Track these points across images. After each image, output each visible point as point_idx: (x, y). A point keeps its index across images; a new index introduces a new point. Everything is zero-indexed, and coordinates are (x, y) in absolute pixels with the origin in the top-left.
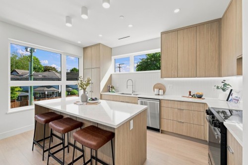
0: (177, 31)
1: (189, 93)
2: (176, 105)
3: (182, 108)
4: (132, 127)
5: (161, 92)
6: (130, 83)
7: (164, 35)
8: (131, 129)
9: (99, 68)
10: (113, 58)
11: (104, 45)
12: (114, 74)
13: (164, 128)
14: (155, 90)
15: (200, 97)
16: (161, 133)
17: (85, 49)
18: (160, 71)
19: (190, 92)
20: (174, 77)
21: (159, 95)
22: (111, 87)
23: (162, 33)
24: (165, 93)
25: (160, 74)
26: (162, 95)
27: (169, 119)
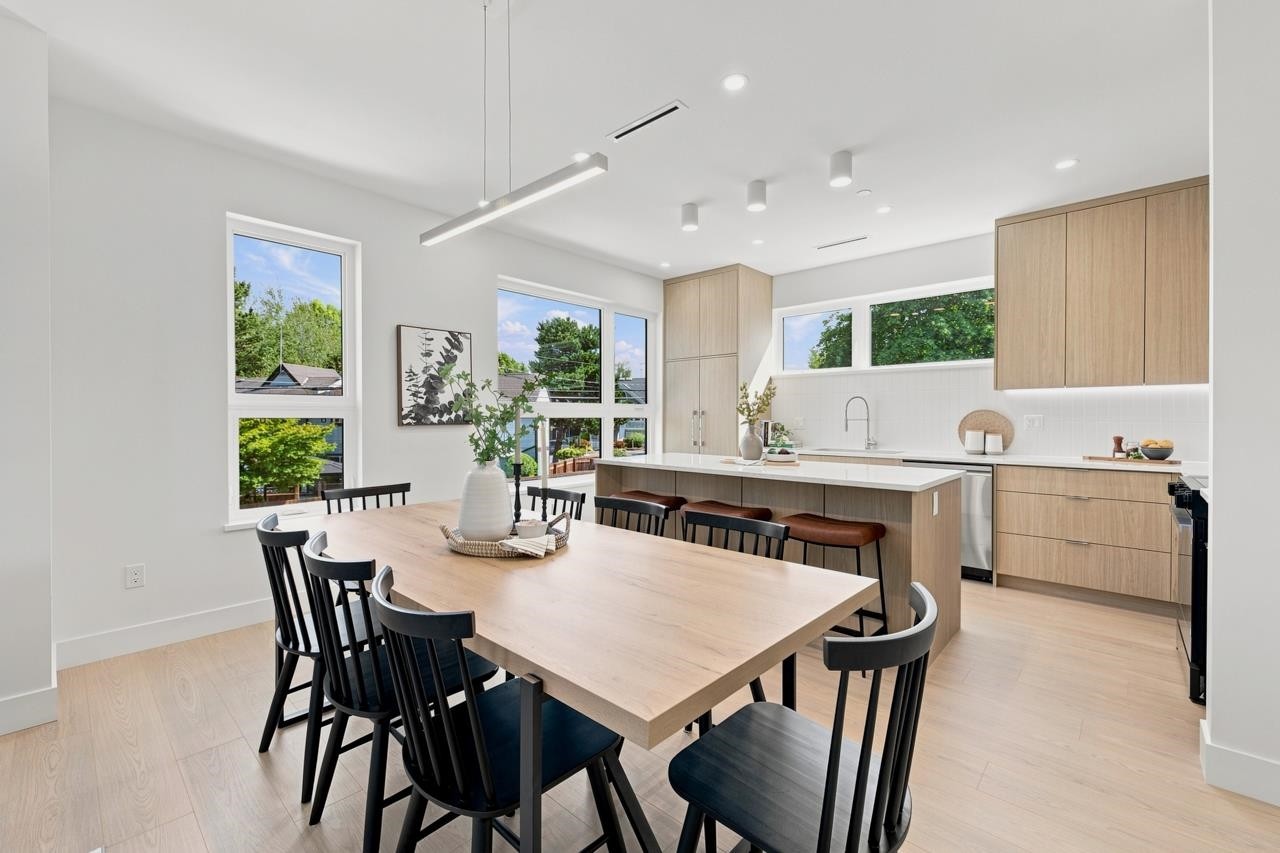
0: (1064, 211)
1: (1112, 445)
2: (1060, 484)
3: (1083, 495)
4: (936, 512)
5: (994, 443)
7: (1008, 230)
8: (934, 514)
10: (778, 314)
11: (749, 270)
12: (783, 378)
13: (1009, 566)
14: (969, 434)
15: (1160, 455)
16: (998, 585)
17: (670, 285)
18: (990, 361)
19: (1119, 441)
20: (1051, 386)
21: (984, 453)
22: (774, 429)
23: (1001, 223)
24: (1012, 448)
25: (991, 373)
26: (997, 454)
27: (1031, 533)
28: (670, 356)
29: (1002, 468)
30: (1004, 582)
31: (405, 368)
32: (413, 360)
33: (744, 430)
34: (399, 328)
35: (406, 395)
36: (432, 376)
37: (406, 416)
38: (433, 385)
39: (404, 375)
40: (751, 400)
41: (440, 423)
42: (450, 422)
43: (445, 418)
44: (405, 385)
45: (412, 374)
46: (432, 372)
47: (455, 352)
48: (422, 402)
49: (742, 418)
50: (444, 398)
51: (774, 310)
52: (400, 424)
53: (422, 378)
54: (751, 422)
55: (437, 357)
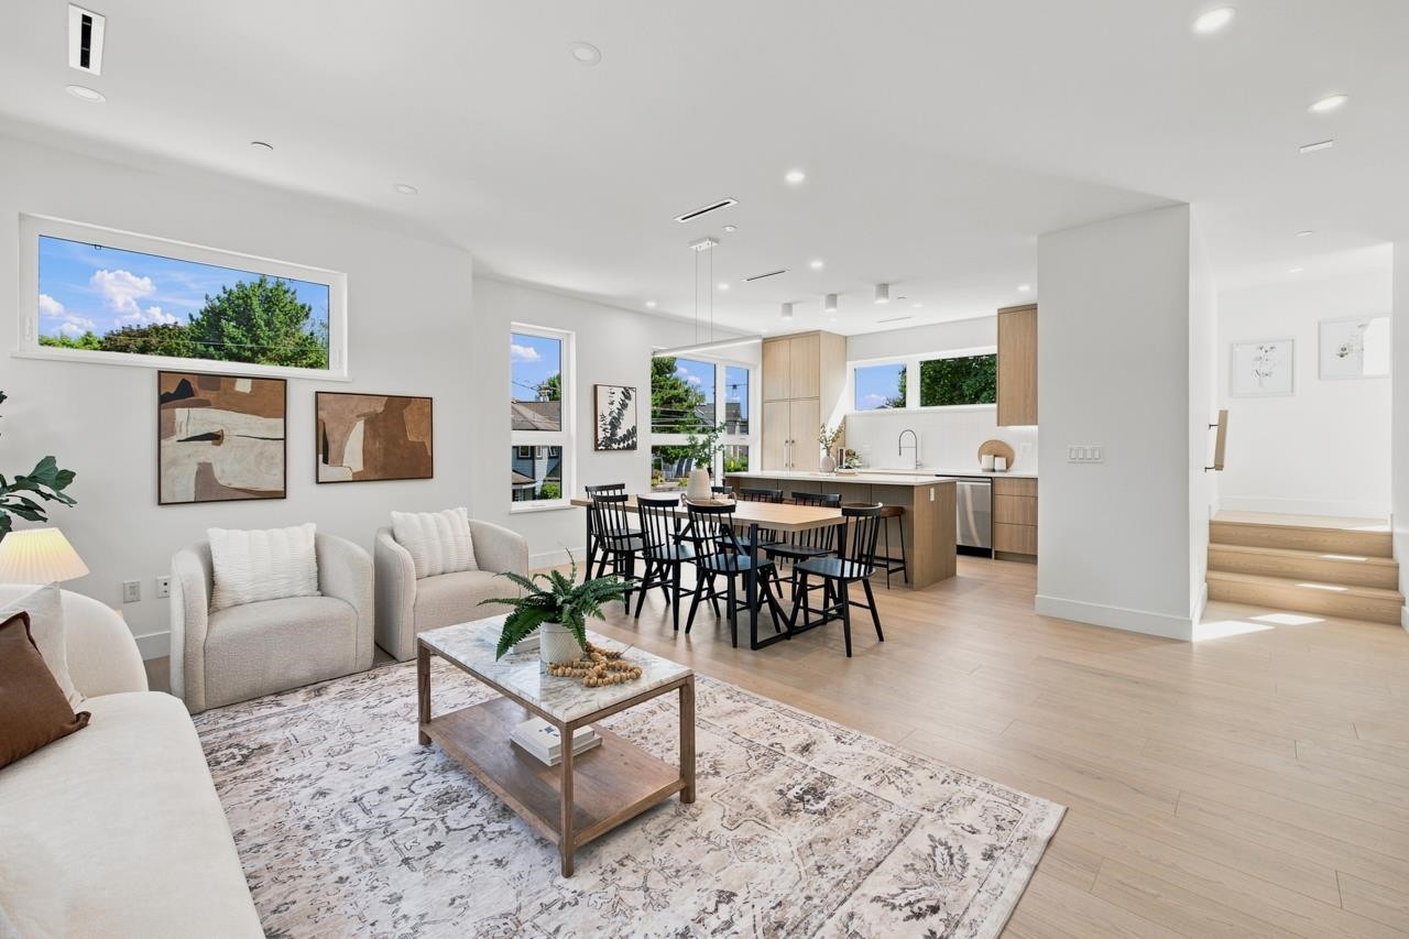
4: (932, 499)
5: (1000, 463)
6: (908, 439)
7: (1006, 317)
9: (818, 398)
10: (851, 365)
11: (829, 334)
12: (854, 416)
14: (984, 457)
16: (996, 558)
17: (767, 342)
18: (994, 406)
21: (994, 471)
22: (848, 454)
23: (1002, 312)
24: (1012, 467)
25: (995, 414)
26: (1001, 471)
27: (1015, 522)
28: (766, 398)
29: (1002, 481)
30: (999, 556)
31: (599, 414)
32: (604, 408)
33: (824, 453)
34: (595, 387)
35: (600, 430)
36: (614, 418)
37: (600, 445)
38: (615, 424)
39: (599, 418)
40: (828, 434)
41: (619, 449)
42: (624, 449)
43: (622, 445)
44: (600, 423)
45: (603, 417)
46: (614, 414)
47: (627, 401)
48: (608, 435)
49: (822, 446)
50: (621, 433)
51: (848, 363)
52: (596, 449)
53: (608, 419)
54: (828, 449)
55: (617, 405)
